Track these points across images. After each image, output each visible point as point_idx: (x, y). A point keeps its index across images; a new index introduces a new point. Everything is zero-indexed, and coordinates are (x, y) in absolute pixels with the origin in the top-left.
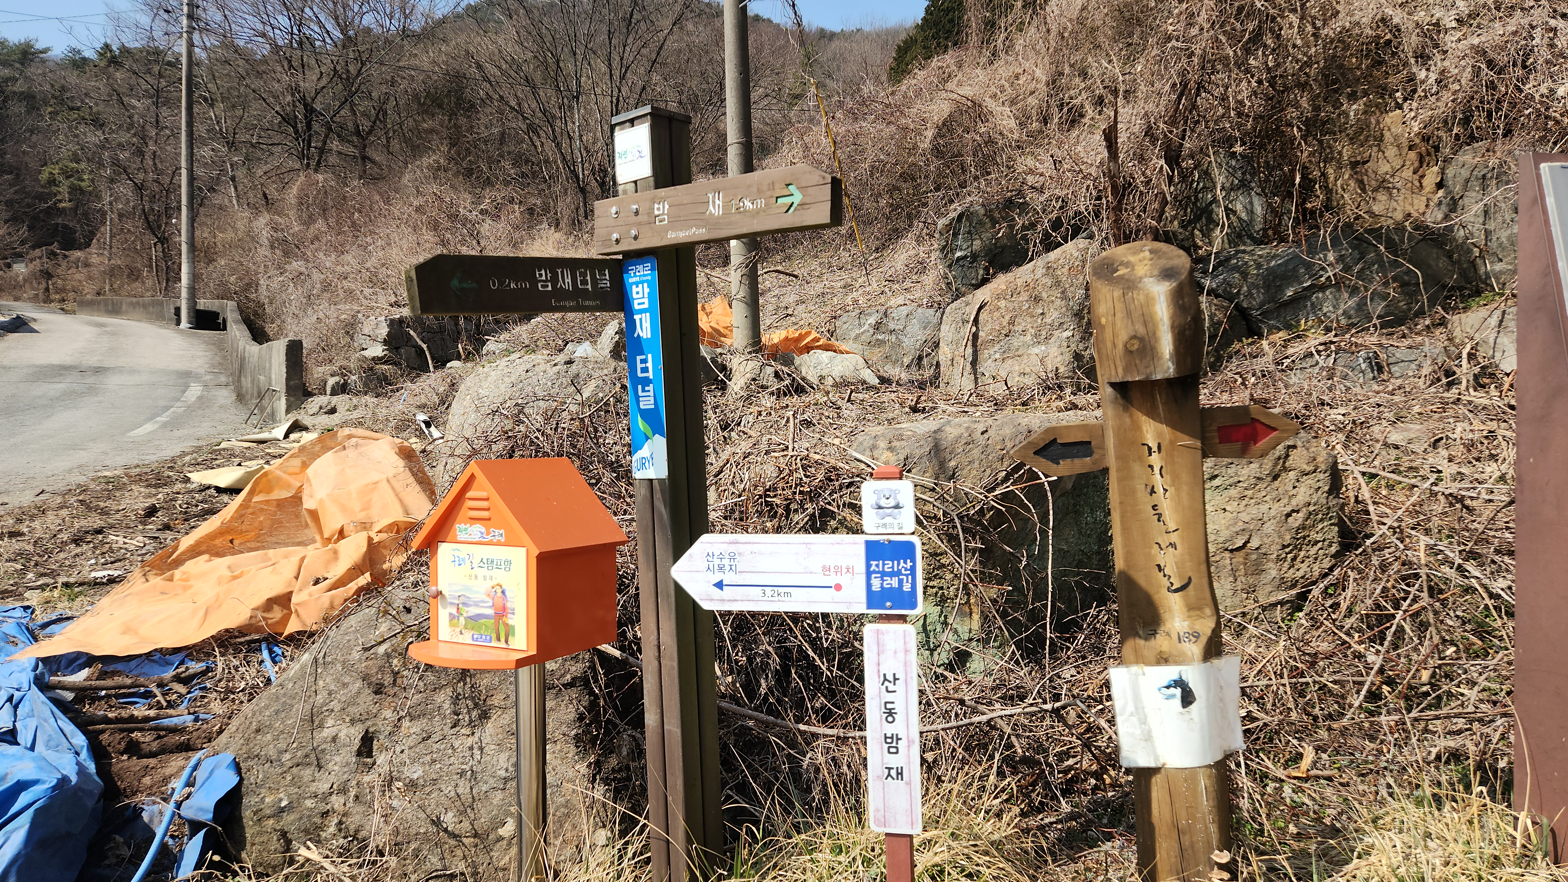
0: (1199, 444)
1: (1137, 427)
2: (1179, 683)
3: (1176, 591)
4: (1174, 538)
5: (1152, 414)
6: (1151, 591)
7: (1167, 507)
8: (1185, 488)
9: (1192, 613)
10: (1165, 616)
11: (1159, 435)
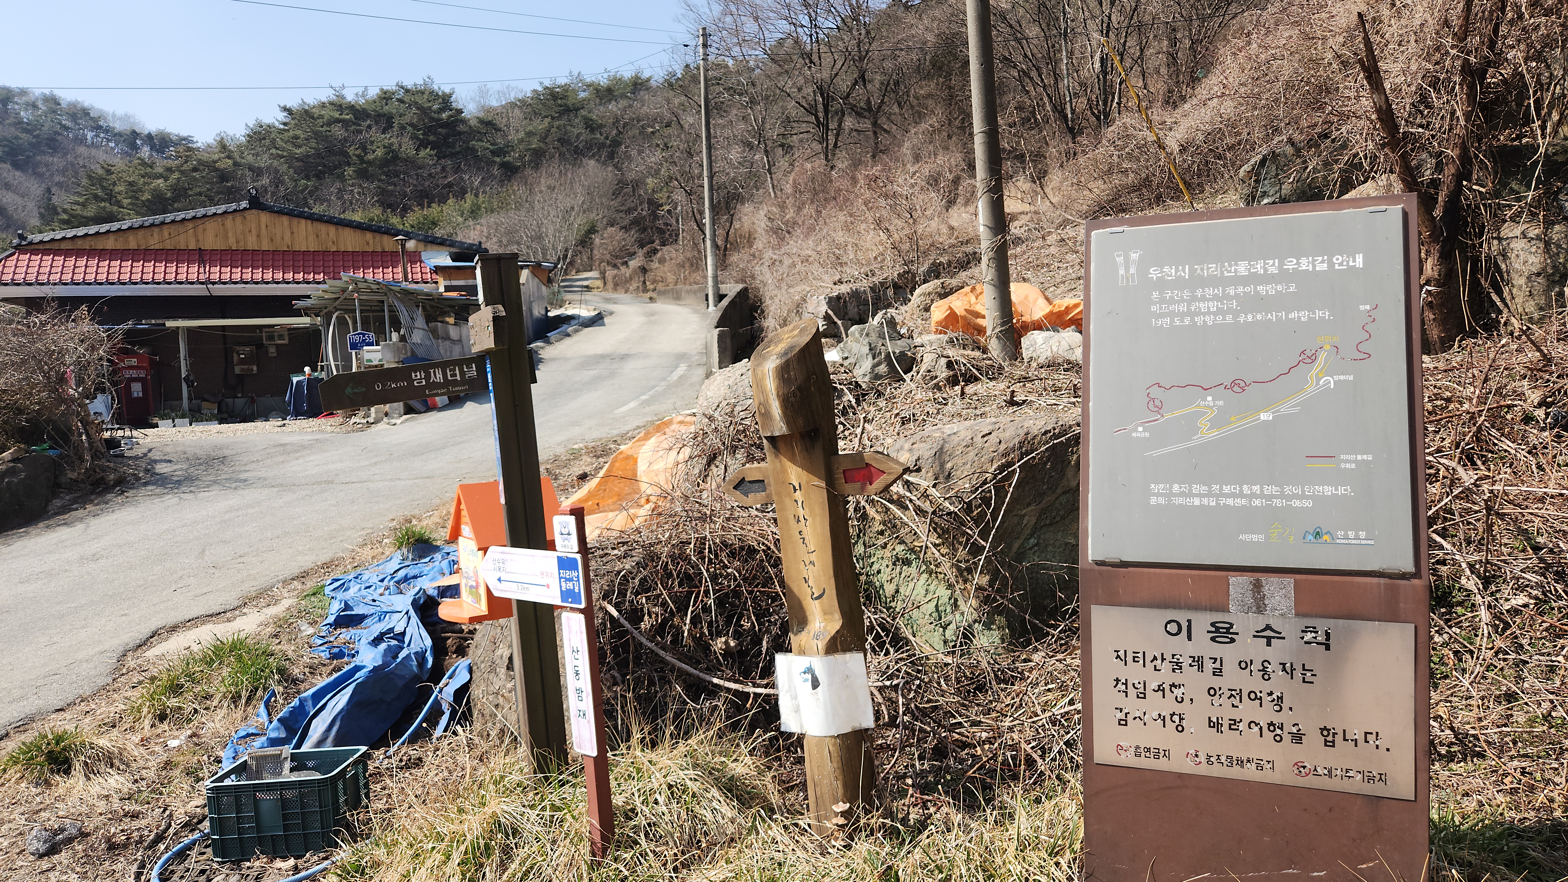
0: (823, 485)
1: (784, 471)
2: (810, 670)
3: (817, 598)
4: (813, 557)
5: (793, 460)
6: (802, 598)
7: (808, 533)
8: (818, 518)
9: (827, 617)
10: (810, 618)
11: (799, 477)
